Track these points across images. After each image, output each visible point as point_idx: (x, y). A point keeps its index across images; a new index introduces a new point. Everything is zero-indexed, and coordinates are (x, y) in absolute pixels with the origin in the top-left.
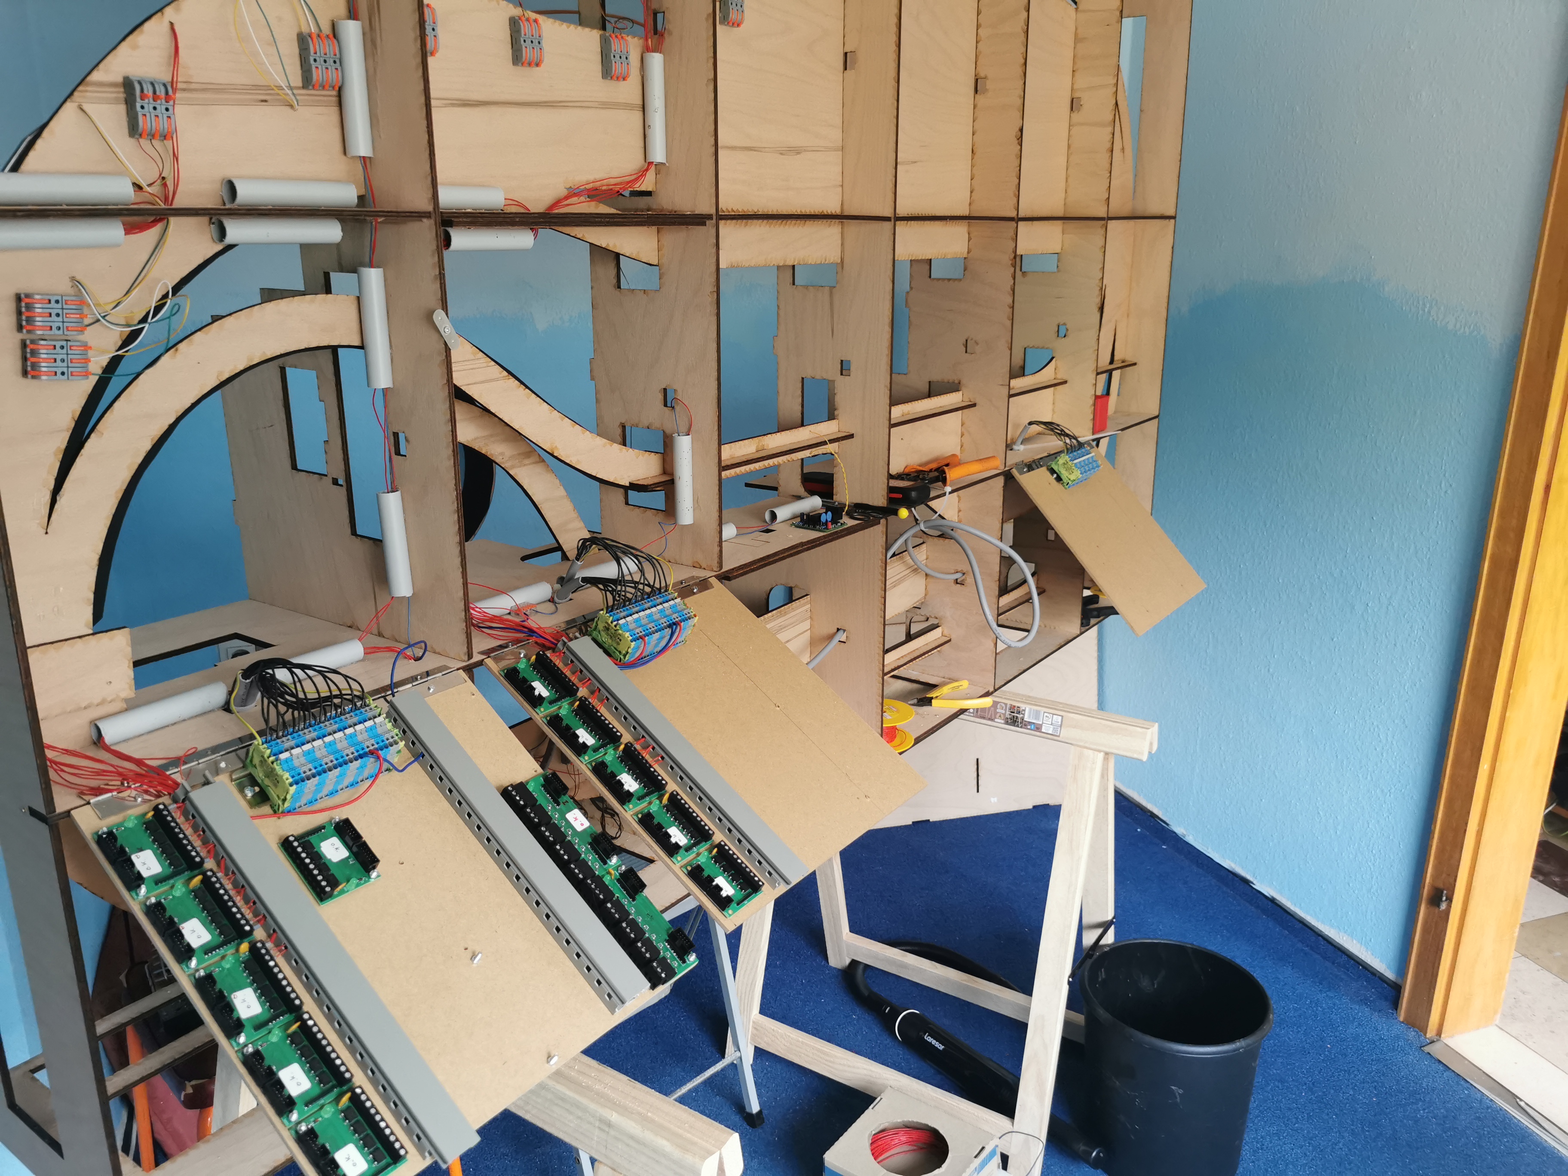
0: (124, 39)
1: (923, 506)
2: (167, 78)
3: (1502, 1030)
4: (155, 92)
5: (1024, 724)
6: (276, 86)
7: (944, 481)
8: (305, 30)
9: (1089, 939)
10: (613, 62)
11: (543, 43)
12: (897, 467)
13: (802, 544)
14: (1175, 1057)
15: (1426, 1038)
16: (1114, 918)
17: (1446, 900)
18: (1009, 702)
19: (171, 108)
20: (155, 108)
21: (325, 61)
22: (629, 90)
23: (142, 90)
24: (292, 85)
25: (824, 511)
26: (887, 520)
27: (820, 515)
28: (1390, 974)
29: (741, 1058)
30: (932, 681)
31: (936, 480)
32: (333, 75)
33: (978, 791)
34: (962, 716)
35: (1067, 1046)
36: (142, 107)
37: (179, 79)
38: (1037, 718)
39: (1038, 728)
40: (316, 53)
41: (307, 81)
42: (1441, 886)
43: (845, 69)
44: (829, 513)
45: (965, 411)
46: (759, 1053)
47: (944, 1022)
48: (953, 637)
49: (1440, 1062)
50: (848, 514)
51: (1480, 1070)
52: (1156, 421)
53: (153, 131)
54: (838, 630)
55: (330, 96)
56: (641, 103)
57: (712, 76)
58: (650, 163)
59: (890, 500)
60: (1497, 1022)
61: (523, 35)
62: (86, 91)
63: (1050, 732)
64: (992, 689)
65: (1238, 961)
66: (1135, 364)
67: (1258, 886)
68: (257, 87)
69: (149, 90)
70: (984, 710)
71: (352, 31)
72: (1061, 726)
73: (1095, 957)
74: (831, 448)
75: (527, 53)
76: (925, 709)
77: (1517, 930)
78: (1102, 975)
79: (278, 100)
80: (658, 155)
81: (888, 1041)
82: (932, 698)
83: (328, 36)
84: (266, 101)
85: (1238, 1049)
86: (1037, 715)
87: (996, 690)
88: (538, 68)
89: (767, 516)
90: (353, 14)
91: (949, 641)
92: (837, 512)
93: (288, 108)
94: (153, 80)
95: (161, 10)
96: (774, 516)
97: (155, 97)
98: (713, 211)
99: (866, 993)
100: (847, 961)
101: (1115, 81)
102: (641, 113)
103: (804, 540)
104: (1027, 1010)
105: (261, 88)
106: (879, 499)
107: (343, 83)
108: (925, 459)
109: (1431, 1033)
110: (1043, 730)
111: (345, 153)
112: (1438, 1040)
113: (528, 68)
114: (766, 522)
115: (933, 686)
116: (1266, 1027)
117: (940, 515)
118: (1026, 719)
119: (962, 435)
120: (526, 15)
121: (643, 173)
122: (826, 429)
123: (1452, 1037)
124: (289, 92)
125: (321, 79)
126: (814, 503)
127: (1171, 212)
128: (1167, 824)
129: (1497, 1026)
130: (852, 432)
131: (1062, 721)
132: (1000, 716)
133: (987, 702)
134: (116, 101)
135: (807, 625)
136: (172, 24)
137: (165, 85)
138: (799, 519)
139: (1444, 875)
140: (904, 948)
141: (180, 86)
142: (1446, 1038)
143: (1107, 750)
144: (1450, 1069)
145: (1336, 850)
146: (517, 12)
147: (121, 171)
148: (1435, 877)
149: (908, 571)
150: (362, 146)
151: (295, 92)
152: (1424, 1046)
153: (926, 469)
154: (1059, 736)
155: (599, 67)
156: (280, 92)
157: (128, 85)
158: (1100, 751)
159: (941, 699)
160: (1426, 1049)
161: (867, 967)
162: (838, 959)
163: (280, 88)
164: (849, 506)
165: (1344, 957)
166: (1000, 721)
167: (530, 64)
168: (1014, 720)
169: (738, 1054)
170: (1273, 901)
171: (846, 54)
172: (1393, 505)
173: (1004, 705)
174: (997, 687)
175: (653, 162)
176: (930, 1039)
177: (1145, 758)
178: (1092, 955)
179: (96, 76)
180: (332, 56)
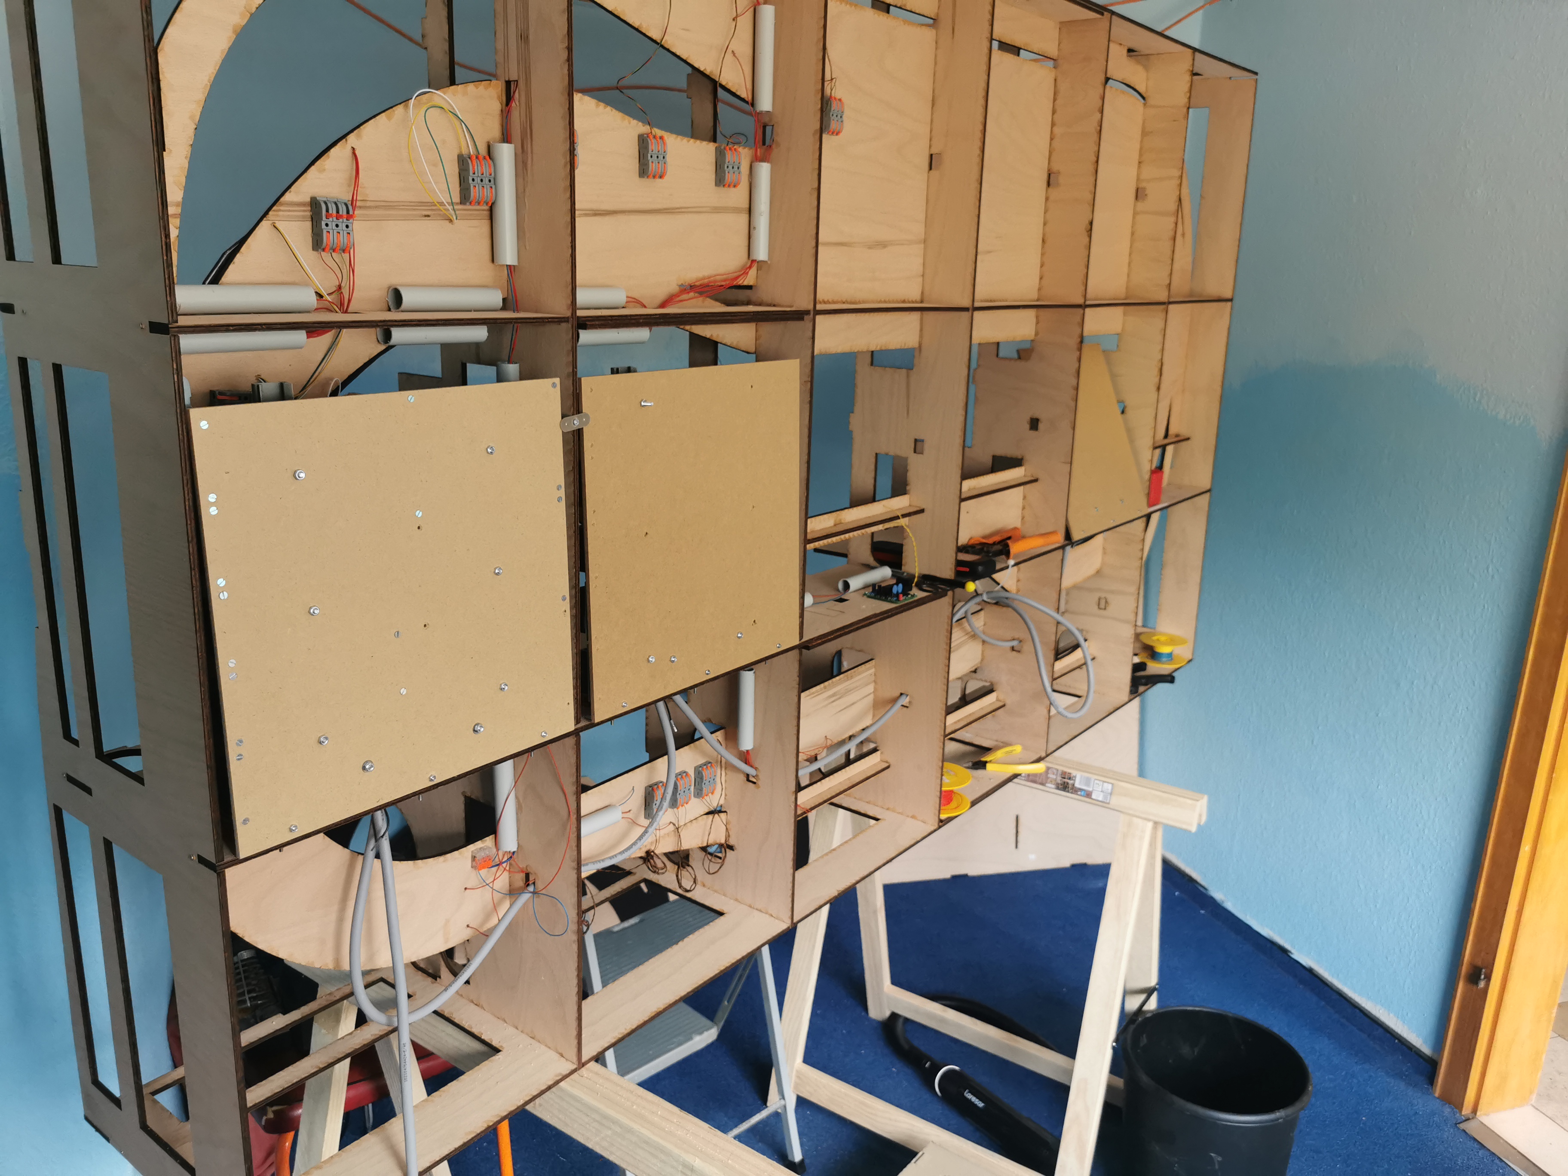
0: (313, 163)
1: (988, 578)
2: (347, 197)
3: (1538, 1110)
4: (338, 212)
5: (1075, 790)
6: (438, 203)
7: (1007, 553)
8: (464, 152)
9: (1133, 1004)
10: (727, 172)
11: (668, 158)
12: (963, 540)
13: (875, 615)
14: (1215, 1124)
15: (1462, 1115)
16: (1157, 984)
17: (1484, 978)
18: (1061, 768)
19: (350, 225)
20: (337, 226)
21: (482, 180)
22: (737, 196)
23: (327, 211)
24: (453, 201)
25: (894, 581)
26: (954, 592)
27: (891, 587)
28: (1426, 1050)
29: (785, 1107)
30: (986, 744)
31: (999, 553)
32: (487, 193)
33: (1016, 847)
34: (1015, 780)
35: (1110, 1112)
36: (327, 225)
37: (358, 198)
38: (1088, 784)
39: (1088, 795)
40: (474, 174)
41: (465, 198)
42: (1479, 963)
43: (931, 168)
44: (901, 585)
45: (1028, 486)
46: (802, 1103)
47: (982, 1079)
48: (1008, 702)
49: (1475, 1140)
50: (917, 585)
51: (1516, 1149)
52: (1208, 495)
53: (335, 246)
54: (901, 694)
55: (483, 210)
56: (747, 206)
57: (816, 185)
58: (753, 261)
59: (958, 573)
60: (1533, 1102)
61: (650, 151)
62: (280, 210)
63: (1100, 799)
64: (1043, 755)
65: (1276, 1030)
66: (1188, 439)
67: (1297, 955)
68: (422, 203)
69: (333, 210)
70: (1035, 775)
71: (506, 153)
72: (1111, 794)
73: (1138, 1022)
74: (903, 522)
75: (653, 166)
76: (980, 773)
77: (1555, 1011)
78: (1144, 1040)
79: (440, 214)
80: (762, 253)
81: (927, 1096)
82: (986, 762)
83: (485, 158)
84: (428, 216)
85: (1278, 1119)
86: (1088, 781)
87: (1047, 756)
88: (660, 180)
89: (840, 586)
90: (506, 138)
91: (1004, 706)
92: (906, 582)
93: (447, 222)
94: (336, 200)
95: (344, 136)
96: (847, 586)
97: (339, 216)
98: (811, 307)
99: (906, 1047)
100: (887, 1014)
101: (1180, 173)
102: (747, 216)
103: (878, 612)
104: (1070, 1073)
105: (427, 204)
106: (946, 571)
107: (496, 199)
108: (988, 531)
109: (1466, 1110)
110: (1094, 796)
111: (493, 261)
112: (1473, 1118)
113: (652, 180)
114: (838, 590)
115: (987, 750)
116: (1305, 1099)
117: (1002, 587)
118: (1077, 785)
119: (1024, 508)
120: (653, 132)
121: (745, 270)
122: (899, 503)
123: (1487, 1115)
124: (450, 208)
125: (477, 198)
126: (884, 573)
127: (1228, 294)
128: (1206, 889)
129: (1534, 1107)
130: (923, 507)
131: (1112, 789)
132: (1051, 781)
133: (1040, 767)
134: (303, 219)
135: (871, 688)
136: (353, 149)
137: (346, 205)
138: (870, 589)
139: (1483, 954)
140: (944, 1002)
141: (358, 204)
142: (1482, 1116)
143: (1156, 819)
144: (1485, 1147)
145: (1375, 922)
146: (644, 129)
147: (305, 282)
148: (1474, 955)
149: (967, 637)
150: (509, 255)
151: (456, 207)
152: (1459, 1123)
153: (990, 541)
154: (1109, 803)
155: (713, 176)
156: (441, 208)
157: (315, 204)
158: (1149, 820)
159: (994, 763)
160: (1462, 1126)
161: (907, 1020)
162: (878, 1011)
163: (442, 204)
164: (919, 577)
165: (1380, 1030)
166: (1051, 786)
167: (654, 177)
168: (1066, 785)
169: (782, 1102)
170: (1310, 971)
171: (931, 155)
172: (1440, 587)
173: (1055, 771)
174: (1049, 752)
175: (756, 260)
176: (969, 1096)
177: (1194, 829)
178: (1135, 1021)
179: (288, 197)
180: (488, 175)
